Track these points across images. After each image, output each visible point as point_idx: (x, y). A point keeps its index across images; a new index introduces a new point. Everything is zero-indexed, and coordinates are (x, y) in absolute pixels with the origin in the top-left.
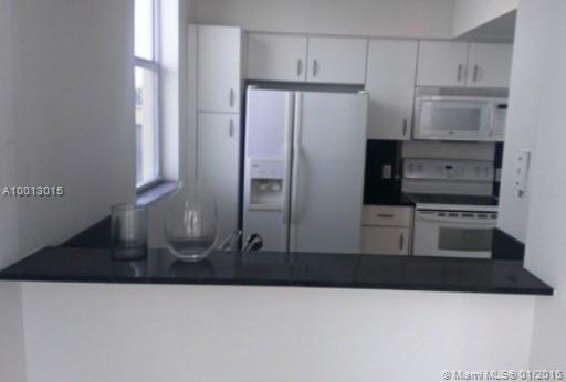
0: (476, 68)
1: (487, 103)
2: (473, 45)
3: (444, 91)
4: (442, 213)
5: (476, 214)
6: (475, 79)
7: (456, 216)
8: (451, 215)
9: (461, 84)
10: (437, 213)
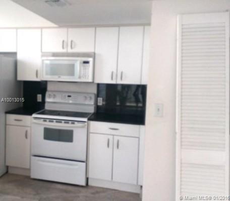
0: (72, 41)
1: (77, 60)
2: (70, 29)
3: (55, 55)
4: (45, 120)
5: (63, 121)
6: (72, 48)
7: (52, 122)
8: (50, 121)
9: (64, 51)
10: (42, 120)
